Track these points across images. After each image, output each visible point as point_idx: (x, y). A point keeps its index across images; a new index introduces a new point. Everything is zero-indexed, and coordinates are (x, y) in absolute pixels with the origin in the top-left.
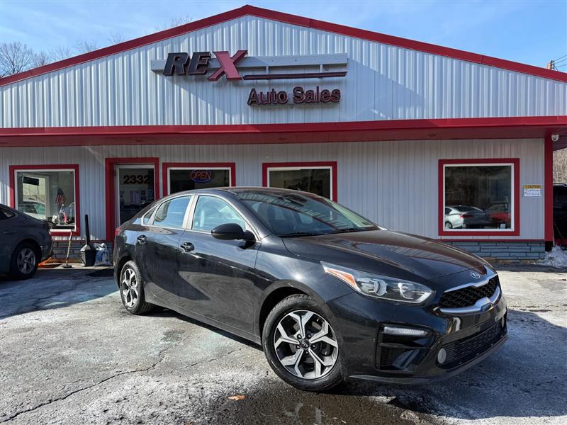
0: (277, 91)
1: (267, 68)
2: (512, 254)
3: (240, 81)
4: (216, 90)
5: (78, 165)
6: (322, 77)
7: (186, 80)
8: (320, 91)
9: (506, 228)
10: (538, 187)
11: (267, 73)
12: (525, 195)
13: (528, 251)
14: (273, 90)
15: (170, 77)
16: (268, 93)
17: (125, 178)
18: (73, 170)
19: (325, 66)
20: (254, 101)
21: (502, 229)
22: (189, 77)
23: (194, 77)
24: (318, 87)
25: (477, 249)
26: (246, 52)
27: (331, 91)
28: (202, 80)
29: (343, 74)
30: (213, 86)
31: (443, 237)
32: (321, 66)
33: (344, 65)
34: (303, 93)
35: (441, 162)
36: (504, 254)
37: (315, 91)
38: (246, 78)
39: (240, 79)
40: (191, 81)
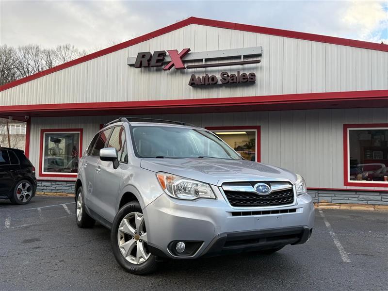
0: (210, 75)
1: (204, 60)
3: (185, 70)
4: (169, 77)
5: (82, 129)
6: (242, 64)
7: (150, 71)
8: (240, 75)
11: (204, 63)
14: (207, 75)
15: (140, 69)
16: (203, 77)
18: (79, 132)
19: (245, 57)
20: (194, 84)
22: (152, 68)
23: (155, 68)
24: (239, 72)
25: (379, 198)
26: (189, 50)
28: (160, 70)
29: (258, 62)
30: (167, 74)
31: (349, 188)
32: (242, 57)
33: (260, 55)
34: (228, 76)
35: (345, 126)
37: (237, 75)
38: (189, 67)
39: (185, 68)
40: (153, 71)
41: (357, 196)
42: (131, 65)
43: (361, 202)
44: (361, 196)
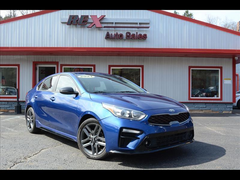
0: (119, 33)
1: (114, 23)
2: (219, 109)
3: (101, 28)
4: (90, 32)
5: (19, 65)
6: (138, 28)
7: (76, 27)
8: (138, 34)
9: (217, 97)
10: (230, 79)
11: (114, 25)
12: (225, 83)
13: (226, 107)
14: (117, 33)
15: (70, 26)
16: (115, 34)
17: (41, 71)
18: (17, 67)
19: (140, 24)
20: (108, 37)
21: (215, 97)
22: (78, 26)
23: (80, 26)
24: (137, 33)
25: (205, 106)
26: (105, 16)
27: (143, 35)
28: (84, 27)
29: (148, 27)
30: (89, 30)
31: (191, 101)
32: (138, 23)
34: (130, 34)
35: (190, 67)
36: (216, 109)
37: (136, 34)
39: (102, 27)
41: (194, 106)
42: (63, 23)
43: (196, 109)
44: (196, 106)
